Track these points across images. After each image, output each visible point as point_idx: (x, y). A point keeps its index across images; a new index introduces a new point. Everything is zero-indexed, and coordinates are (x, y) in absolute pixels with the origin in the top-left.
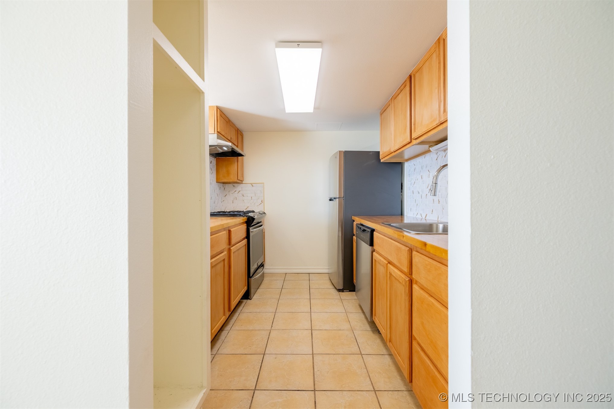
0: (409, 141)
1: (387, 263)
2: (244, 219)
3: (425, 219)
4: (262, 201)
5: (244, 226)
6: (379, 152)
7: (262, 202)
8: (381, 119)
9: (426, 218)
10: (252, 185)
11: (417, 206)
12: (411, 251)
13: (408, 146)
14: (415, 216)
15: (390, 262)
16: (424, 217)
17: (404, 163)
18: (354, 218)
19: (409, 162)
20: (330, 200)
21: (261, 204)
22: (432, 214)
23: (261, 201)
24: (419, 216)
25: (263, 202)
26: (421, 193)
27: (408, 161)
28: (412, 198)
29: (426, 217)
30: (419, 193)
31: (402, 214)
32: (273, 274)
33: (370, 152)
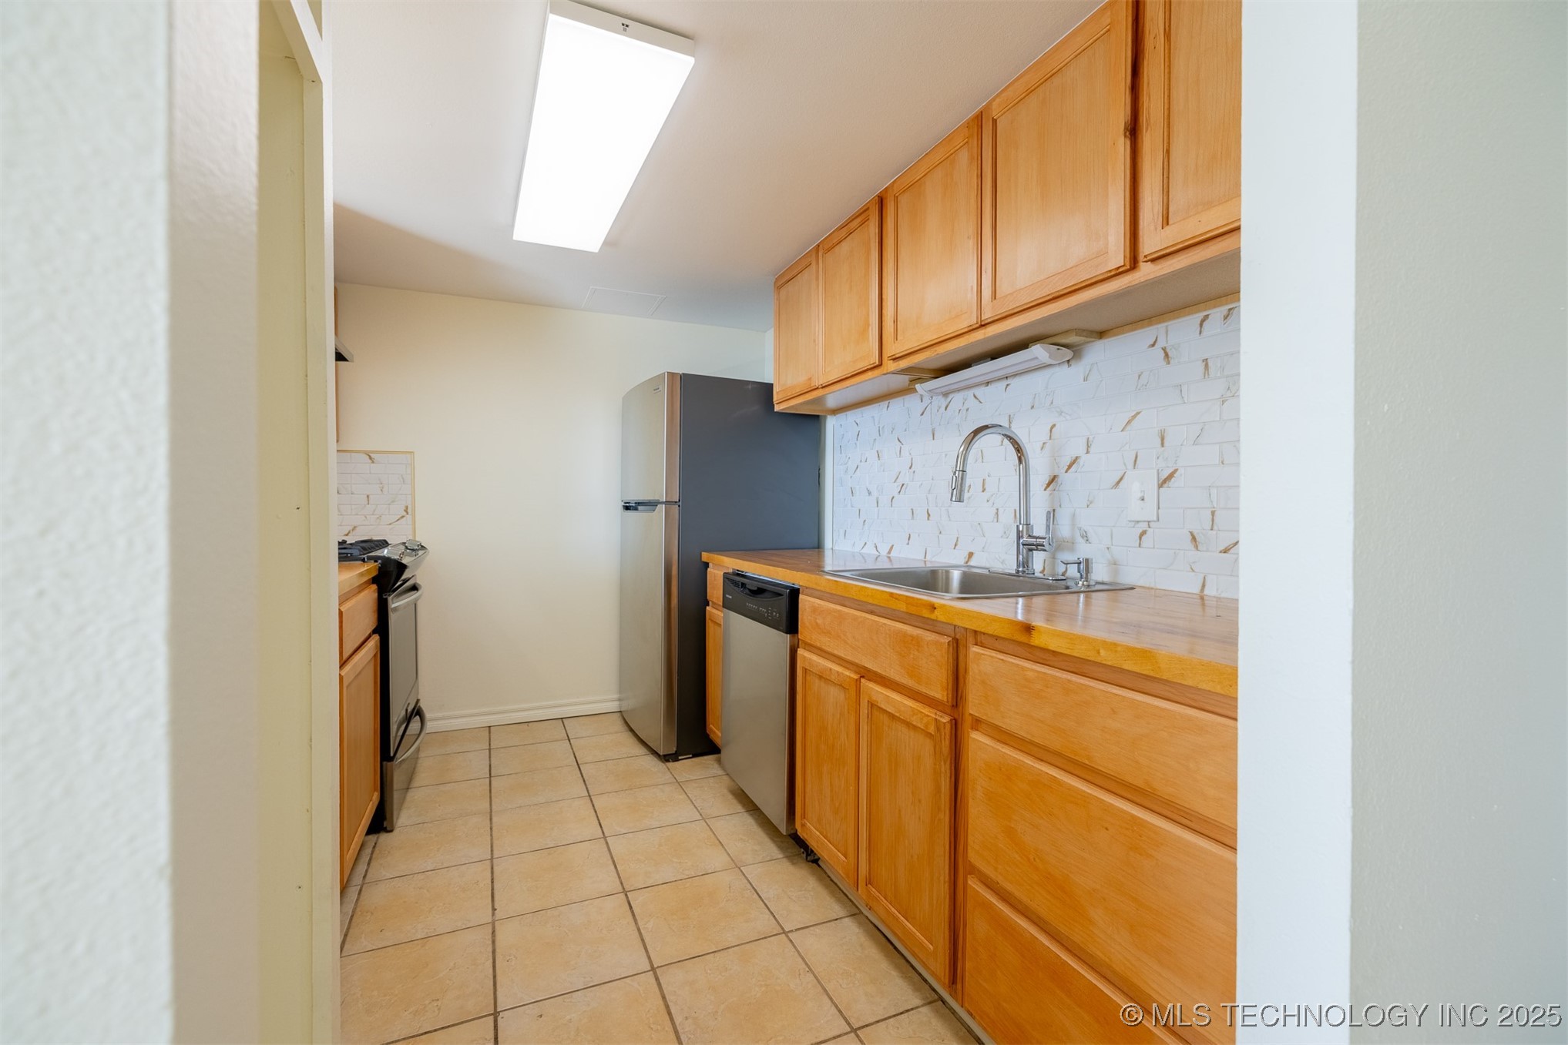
0: (877, 363)
1: (856, 677)
2: (369, 568)
3: (889, 557)
4: (407, 507)
5: (370, 594)
6: (771, 386)
7: (406, 511)
8: (778, 299)
9: (892, 555)
10: (370, 458)
11: (864, 524)
12: (955, 645)
13: (870, 374)
14: (857, 549)
15: (865, 674)
16: (884, 551)
17: (825, 417)
18: (705, 556)
19: (842, 416)
20: (627, 508)
21: (403, 517)
22: (908, 544)
23: (404, 508)
24: (870, 550)
25: (409, 510)
26: (875, 494)
27: (837, 414)
28: (849, 505)
29: (889, 552)
30: (870, 493)
31: (819, 546)
32: (446, 736)
33: (748, 382)
